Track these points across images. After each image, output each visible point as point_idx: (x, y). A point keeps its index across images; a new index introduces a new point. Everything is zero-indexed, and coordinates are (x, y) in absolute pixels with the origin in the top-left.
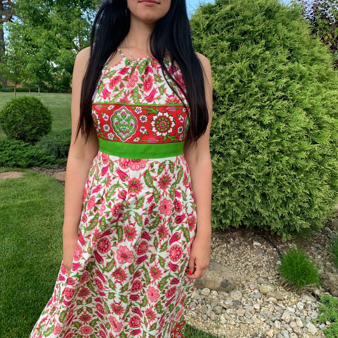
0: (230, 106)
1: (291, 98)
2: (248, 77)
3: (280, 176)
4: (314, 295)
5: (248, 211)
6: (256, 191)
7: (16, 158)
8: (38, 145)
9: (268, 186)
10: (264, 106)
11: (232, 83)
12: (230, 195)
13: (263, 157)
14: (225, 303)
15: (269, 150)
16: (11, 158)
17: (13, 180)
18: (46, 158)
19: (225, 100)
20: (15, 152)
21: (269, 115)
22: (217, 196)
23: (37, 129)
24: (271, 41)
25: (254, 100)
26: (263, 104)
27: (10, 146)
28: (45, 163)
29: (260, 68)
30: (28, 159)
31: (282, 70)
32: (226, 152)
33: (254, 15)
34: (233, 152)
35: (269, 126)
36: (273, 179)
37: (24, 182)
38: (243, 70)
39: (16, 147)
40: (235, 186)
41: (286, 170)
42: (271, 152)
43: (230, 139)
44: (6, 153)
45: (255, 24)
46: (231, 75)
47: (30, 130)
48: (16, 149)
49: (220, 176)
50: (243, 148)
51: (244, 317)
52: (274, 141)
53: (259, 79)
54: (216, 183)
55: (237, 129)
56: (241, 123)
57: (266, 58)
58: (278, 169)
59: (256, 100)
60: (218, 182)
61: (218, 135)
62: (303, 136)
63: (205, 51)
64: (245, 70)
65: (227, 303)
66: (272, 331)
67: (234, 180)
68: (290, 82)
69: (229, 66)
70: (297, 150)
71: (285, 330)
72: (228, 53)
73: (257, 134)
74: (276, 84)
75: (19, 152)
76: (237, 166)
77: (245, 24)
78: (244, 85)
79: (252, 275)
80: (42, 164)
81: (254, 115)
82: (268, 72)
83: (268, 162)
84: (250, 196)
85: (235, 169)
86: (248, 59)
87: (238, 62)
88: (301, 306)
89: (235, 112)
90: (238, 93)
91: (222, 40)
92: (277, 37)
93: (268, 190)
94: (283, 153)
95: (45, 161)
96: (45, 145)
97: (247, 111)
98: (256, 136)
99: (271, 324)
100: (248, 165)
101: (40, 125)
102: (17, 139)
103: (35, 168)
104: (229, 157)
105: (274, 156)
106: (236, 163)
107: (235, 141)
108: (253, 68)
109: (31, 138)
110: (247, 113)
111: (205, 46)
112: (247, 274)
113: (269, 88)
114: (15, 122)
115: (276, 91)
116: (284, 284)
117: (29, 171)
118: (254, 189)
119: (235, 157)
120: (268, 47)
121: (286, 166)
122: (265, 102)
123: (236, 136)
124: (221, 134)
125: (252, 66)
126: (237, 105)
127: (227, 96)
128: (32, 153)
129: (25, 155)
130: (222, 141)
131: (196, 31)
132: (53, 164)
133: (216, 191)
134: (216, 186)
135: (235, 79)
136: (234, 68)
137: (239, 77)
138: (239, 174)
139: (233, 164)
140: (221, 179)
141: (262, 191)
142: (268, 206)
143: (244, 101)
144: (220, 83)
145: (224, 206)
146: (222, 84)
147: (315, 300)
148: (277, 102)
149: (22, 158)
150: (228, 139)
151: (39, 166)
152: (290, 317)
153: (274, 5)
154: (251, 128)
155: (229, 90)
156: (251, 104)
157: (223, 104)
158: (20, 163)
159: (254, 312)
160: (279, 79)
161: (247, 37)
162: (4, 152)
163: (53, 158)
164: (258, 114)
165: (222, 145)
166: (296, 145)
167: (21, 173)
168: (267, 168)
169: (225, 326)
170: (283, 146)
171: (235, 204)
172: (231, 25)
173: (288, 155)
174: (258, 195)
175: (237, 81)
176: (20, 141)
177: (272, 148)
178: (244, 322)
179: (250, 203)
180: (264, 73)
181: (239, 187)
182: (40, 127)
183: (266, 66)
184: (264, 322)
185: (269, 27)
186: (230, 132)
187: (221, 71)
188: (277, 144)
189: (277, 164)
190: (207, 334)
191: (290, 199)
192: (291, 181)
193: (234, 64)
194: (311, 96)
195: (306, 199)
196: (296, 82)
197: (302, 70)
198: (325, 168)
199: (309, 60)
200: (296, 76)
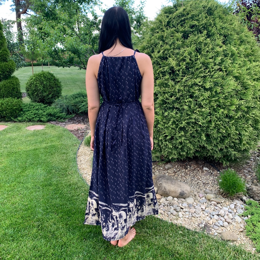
0: (184, 77)
1: (225, 70)
2: (195, 56)
3: (218, 123)
4: (242, 200)
5: (198, 146)
6: (202, 133)
7: (39, 115)
8: (53, 106)
9: (210, 129)
10: (206, 76)
11: (185, 61)
12: (185, 136)
13: (206, 110)
14: (183, 205)
15: (210, 105)
16: (35, 115)
17: (38, 131)
18: (59, 115)
19: (180, 73)
20: (38, 111)
21: (209, 82)
22: (176, 137)
23: (52, 95)
24: (211, 30)
25: (199, 72)
26: (205, 75)
27: (34, 107)
28: (59, 118)
29: (203, 50)
30: (47, 116)
31: (218, 51)
32: (181, 107)
33: (199, 13)
34: (186, 107)
35: (210, 89)
36: (213, 124)
37: (46, 132)
38: (191, 52)
39: (38, 108)
40: (188, 130)
41: (222, 118)
42: (211, 106)
43: (184, 99)
44: (32, 112)
45: (200, 20)
46: (184, 56)
47: (47, 96)
48: (39, 109)
49: (178, 124)
50: (193, 104)
51: (194, 213)
52: (213, 99)
53: (202, 58)
54: (175, 128)
55: (188, 92)
56: (191, 88)
57: (207, 43)
58: (216, 118)
59: (201, 72)
60: (177, 127)
61: (176, 97)
62: (233, 95)
63: (166, 40)
64: (193, 52)
65: (184, 205)
66: (212, 221)
67: (187, 126)
68: (225, 59)
69: (182, 50)
70: (229, 104)
71: (221, 221)
72: (181, 41)
73: (202, 95)
74: (215, 61)
75: (41, 111)
76: (189, 117)
77: (193, 20)
78: (193, 62)
79: (202, 189)
80: (57, 119)
81: (200, 82)
82: (209, 52)
83: (210, 113)
84: (198, 136)
85: (187, 119)
86: (195, 44)
87: (188, 47)
88: (232, 206)
89: (187, 80)
90: (189, 68)
91: (177, 32)
92: (215, 28)
93: (210, 132)
94: (220, 107)
95: (58, 117)
96: (58, 106)
97: (195, 80)
98: (201, 96)
99: (212, 217)
100: (196, 115)
101: (54, 91)
102: (38, 102)
103: (52, 122)
104: (184, 111)
105: (214, 109)
106: (188, 115)
107: (187, 100)
108: (198, 50)
109: (48, 101)
110: (195, 81)
111: (166, 37)
112: (199, 188)
113: (209, 63)
114: (37, 91)
115: (215, 65)
116: (222, 194)
117: (49, 124)
118: (201, 132)
119: (188, 111)
120: (209, 36)
121: (222, 115)
122: (207, 73)
123: (188, 97)
124: (178, 96)
125: (198, 49)
126: (188, 76)
127: (181, 70)
128: (50, 112)
129: (45, 114)
130: (178, 100)
131: (160, 26)
132: (64, 119)
133: (176, 134)
134: (175, 130)
135: (186, 59)
136: (185, 51)
137: (189, 57)
138: (190, 122)
139: (186, 115)
140: (179, 125)
141: (207, 133)
142: (211, 143)
143: (193, 73)
144: (176, 62)
145: (181, 143)
146: (178, 63)
147: (243, 203)
148: (215, 73)
149: (43, 115)
150: (183, 99)
151: (55, 121)
152: (224, 213)
153: (213, 6)
154: (197, 91)
155: (183, 67)
156: (198, 75)
157: (179, 76)
158: (42, 119)
159: (201, 211)
160: (217, 57)
161: (194, 29)
162: (31, 111)
163: (64, 115)
164: (202, 82)
165: (179, 103)
166: (229, 101)
167: (43, 126)
168: (209, 117)
169: (182, 219)
170: (219, 102)
171: (188, 141)
172: (184, 21)
173: (224, 108)
174: (203, 135)
175: (188, 60)
176: (41, 103)
177: (212, 104)
178: (195, 216)
179: (199, 141)
180: (206, 54)
181: (191, 130)
182: (54, 93)
183: (207, 49)
184: (207, 216)
185: (209, 22)
186: (184, 94)
187: (178, 54)
188: (216, 101)
189: (216, 115)
190: (170, 223)
191: (226, 137)
192: (226, 125)
193: (185, 48)
194: (239, 67)
195: (236, 137)
196: (229, 58)
197: (233, 50)
198: (250, 116)
199: (238, 42)
200: (228, 54)
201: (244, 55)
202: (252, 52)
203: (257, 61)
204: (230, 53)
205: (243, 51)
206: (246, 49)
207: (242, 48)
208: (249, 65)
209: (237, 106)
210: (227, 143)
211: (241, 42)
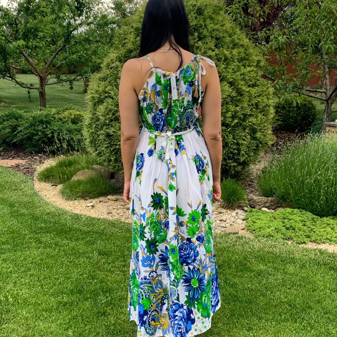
62: (228, 102)
120: (200, 38)
194: (232, 73)
195: (235, 147)
196: (222, 63)
197: (226, 54)
198: (247, 124)
199: (231, 46)
200: (221, 58)
201: (237, 59)
202: (247, 56)
203: (252, 66)
204: (223, 57)
205: (237, 55)
206: (239, 53)
207: (235, 52)
208: (243, 70)
209: (233, 113)
210: (225, 153)
211: (234, 45)
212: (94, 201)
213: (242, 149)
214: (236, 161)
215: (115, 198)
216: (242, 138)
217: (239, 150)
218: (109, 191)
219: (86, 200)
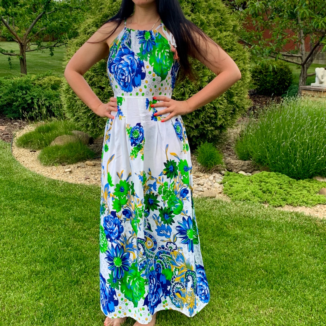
36: (187, 96)
70: (202, 75)
83: (183, 85)
147: (222, 176)
195: (212, 111)
197: (202, 19)
199: (207, 10)
201: (213, 24)
202: (223, 20)
203: (228, 31)
204: (199, 22)
205: (213, 20)
206: (216, 18)
207: (211, 17)
208: (219, 35)
209: (210, 78)
210: (203, 117)
211: (210, 10)
212: (72, 166)
213: (219, 113)
214: (213, 125)
215: (93, 163)
216: (219, 102)
217: (216, 114)
218: (88, 156)
219: (64, 165)
